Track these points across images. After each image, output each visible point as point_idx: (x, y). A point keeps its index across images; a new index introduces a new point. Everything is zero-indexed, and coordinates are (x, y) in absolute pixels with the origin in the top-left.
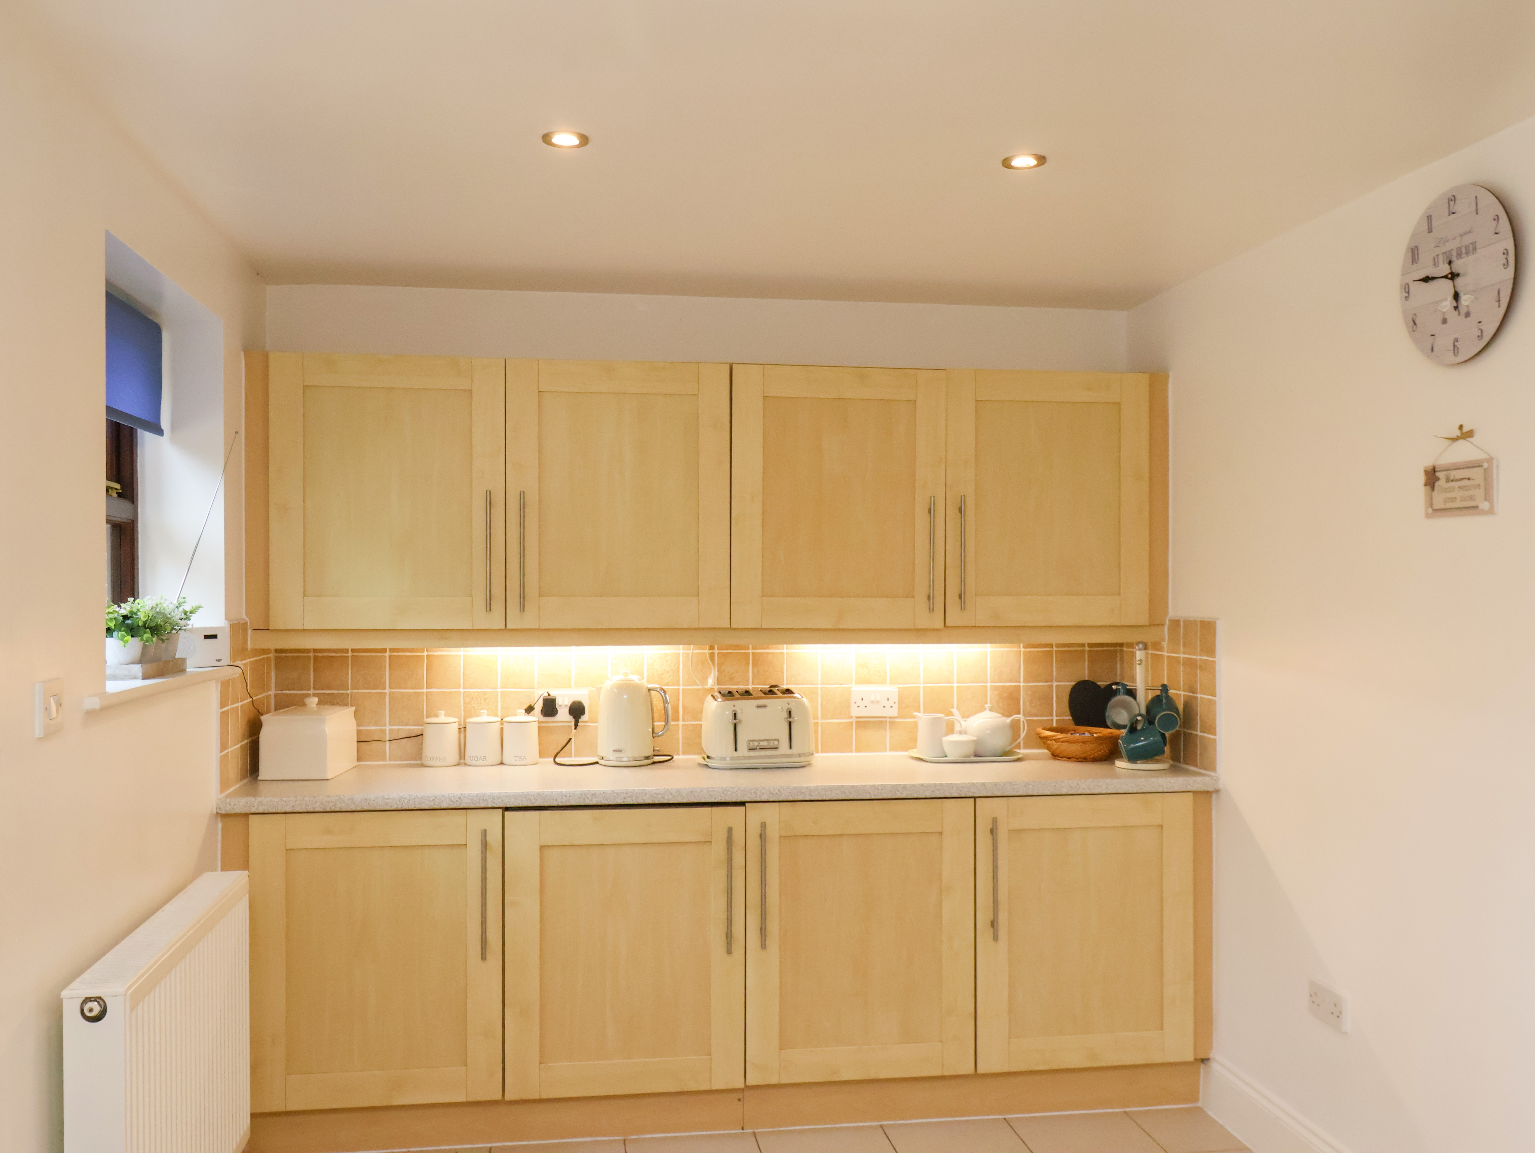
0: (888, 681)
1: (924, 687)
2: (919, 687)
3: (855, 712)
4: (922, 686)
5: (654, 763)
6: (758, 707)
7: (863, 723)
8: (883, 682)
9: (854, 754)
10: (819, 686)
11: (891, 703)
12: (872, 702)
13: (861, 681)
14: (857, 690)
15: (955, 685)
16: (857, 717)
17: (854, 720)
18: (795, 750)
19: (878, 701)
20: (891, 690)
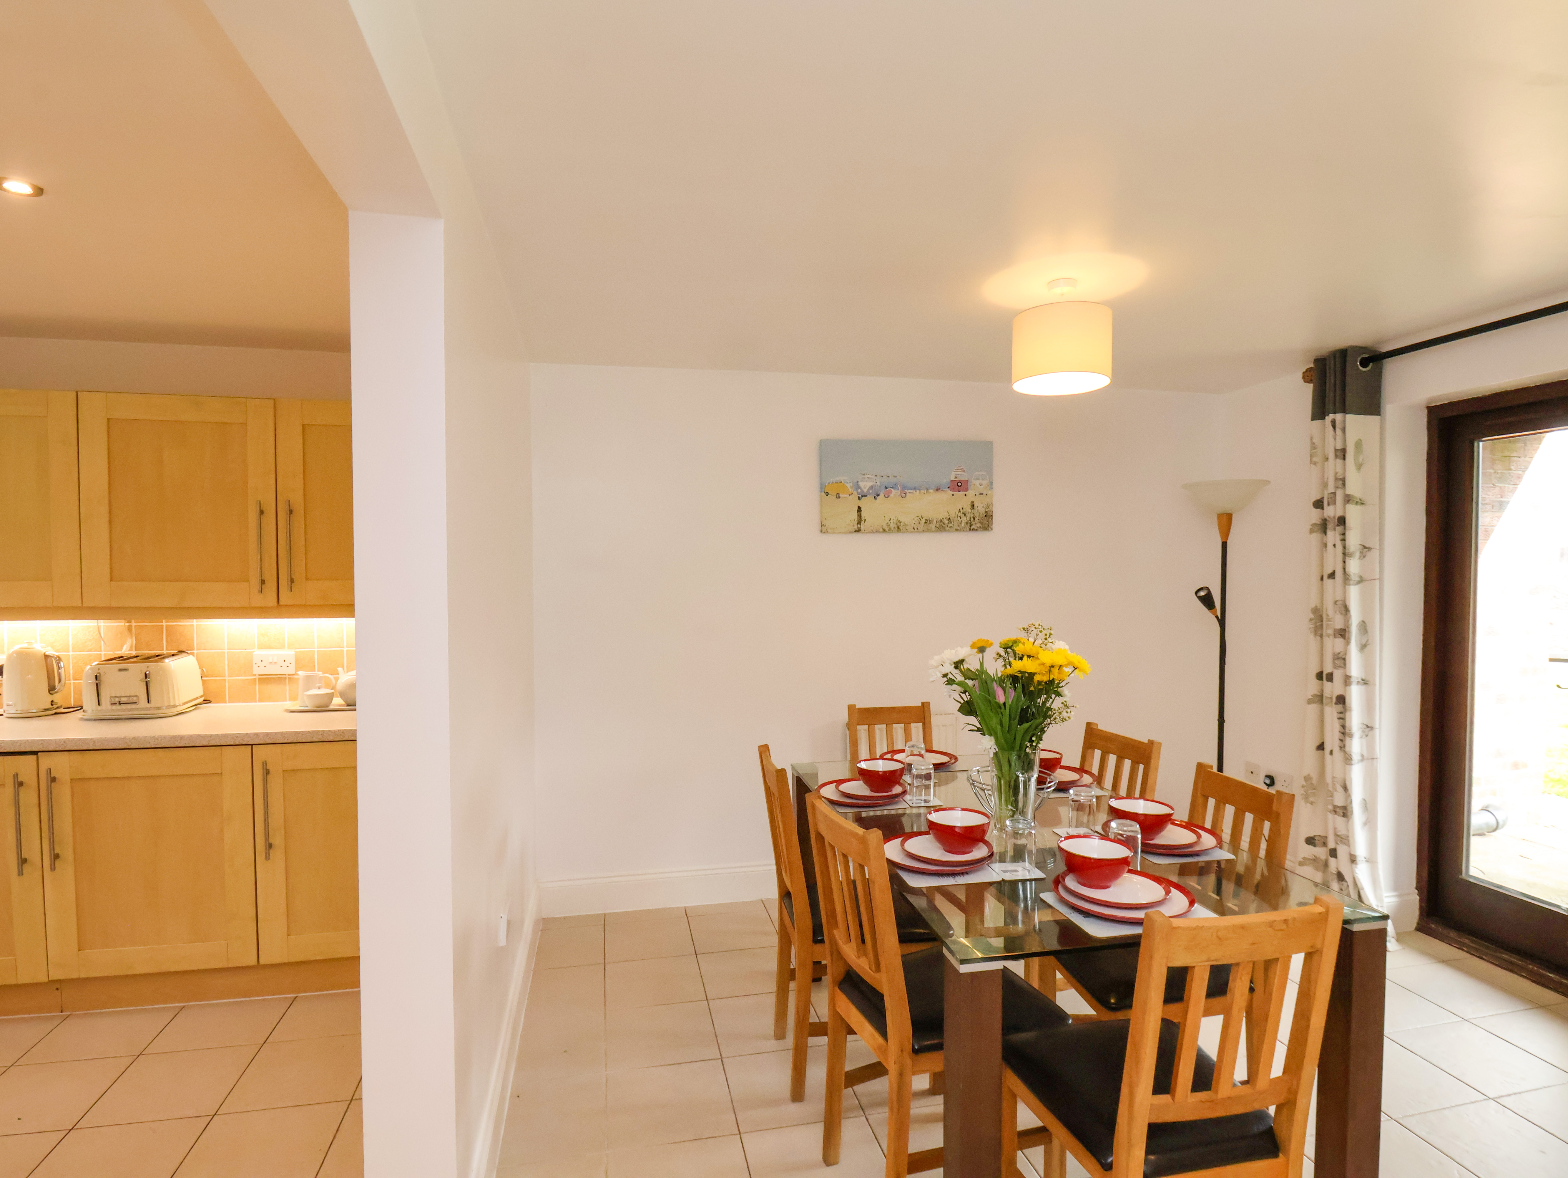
0: (286, 646)
1: (318, 651)
2: (314, 651)
3: (257, 671)
4: (316, 650)
5: (56, 713)
6: (120, 670)
7: (265, 680)
8: (282, 647)
9: (258, 704)
10: (226, 651)
11: (287, 663)
12: (271, 663)
13: (262, 647)
14: (258, 653)
15: (345, 649)
16: (259, 675)
17: (257, 677)
18: (153, 704)
19: (275, 663)
20: (289, 654)
